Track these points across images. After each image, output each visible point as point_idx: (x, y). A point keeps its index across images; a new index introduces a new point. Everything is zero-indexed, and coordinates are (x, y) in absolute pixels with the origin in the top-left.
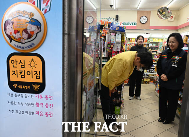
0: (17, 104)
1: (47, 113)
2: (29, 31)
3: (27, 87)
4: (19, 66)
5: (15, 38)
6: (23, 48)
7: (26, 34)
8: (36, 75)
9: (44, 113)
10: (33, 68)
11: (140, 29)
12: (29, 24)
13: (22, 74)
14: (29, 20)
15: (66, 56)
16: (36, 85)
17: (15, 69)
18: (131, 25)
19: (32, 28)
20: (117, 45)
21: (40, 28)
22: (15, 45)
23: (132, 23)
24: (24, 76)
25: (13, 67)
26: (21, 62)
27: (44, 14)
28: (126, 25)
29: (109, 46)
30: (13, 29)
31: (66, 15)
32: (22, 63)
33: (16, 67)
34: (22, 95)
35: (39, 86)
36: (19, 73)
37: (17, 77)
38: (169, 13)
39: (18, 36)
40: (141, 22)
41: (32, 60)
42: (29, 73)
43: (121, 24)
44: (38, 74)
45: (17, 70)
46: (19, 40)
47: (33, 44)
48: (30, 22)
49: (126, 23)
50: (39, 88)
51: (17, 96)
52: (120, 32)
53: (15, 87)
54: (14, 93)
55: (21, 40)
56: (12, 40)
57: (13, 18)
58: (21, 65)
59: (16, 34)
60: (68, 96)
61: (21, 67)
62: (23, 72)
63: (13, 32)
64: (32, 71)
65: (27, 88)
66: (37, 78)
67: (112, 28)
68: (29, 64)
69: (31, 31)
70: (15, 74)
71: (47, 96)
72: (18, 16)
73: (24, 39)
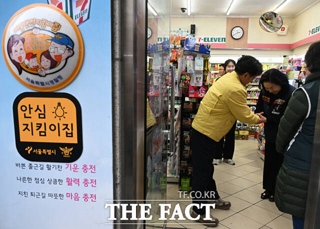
0: (33, 181)
1: (86, 195)
2: (52, 55)
3: (50, 152)
4: (35, 115)
5: (27, 67)
6: (42, 84)
7: (47, 60)
8: (66, 130)
9: (81, 196)
10: (60, 119)
11: (231, 48)
12: (53, 43)
13: (40, 130)
14: (53, 36)
15: (118, 98)
16: (66, 148)
17: (28, 121)
18: (217, 42)
19: (58, 50)
20: (197, 76)
21: (72, 50)
22: (27, 79)
23: (219, 38)
24: (45, 132)
25: (25, 117)
26: (38, 108)
27: (78, 26)
28: (208, 41)
29: (183, 77)
30: (23, 51)
31: (117, 27)
32: (41, 111)
33: (30, 117)
34: (42, 166)
35: (72, 149)
36: (35, 128)
37: (32, 135)
38: (278, 21)
39: (33, 63)
40: (234, 36)
41: (59, 104)
42: (53, 127)
43: (199, 41)
44: (69, 129)
45: (32, 123)
46: (35, 71)
47: (60, 77)
48: (53, 40)
49: (208, 38)
50: (71, 153)
51: (33, 168)
52: (201, 55)
53: (29, 153)
54: (27, 162)
55: (39, 71)
56: (23, 71)
57: (24, 32)
58: (39, 114)
59: (29, 60)
60: (122, 165)
61: (40, 118)
62: (43, 126)
63: (24, 56)
64: (59, 124)
65: (49, 154)
66: (68, 135)
67: (187, 47)
68: (53, 112)
69: (55, 54)
70: (29, 130)
71: (85, 166)
72: (32, 28)
73: (43, 68)
